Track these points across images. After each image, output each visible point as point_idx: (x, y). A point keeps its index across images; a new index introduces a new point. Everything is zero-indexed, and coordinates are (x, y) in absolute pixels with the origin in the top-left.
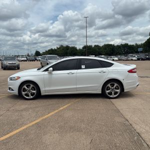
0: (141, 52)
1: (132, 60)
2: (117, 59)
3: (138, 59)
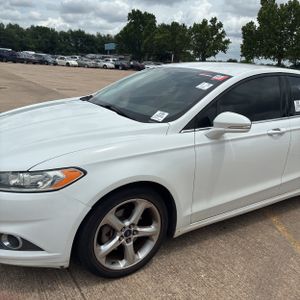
0: (112, 52)
1: (105, 67)
2: (76, 63)
3: (117, 67)
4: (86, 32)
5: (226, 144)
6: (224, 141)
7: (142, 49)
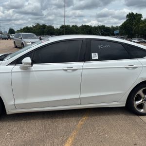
0: (117, 34)
4: (106, 26)
5: (31, 73)
6: (30, 71)
7: (133, 32)
